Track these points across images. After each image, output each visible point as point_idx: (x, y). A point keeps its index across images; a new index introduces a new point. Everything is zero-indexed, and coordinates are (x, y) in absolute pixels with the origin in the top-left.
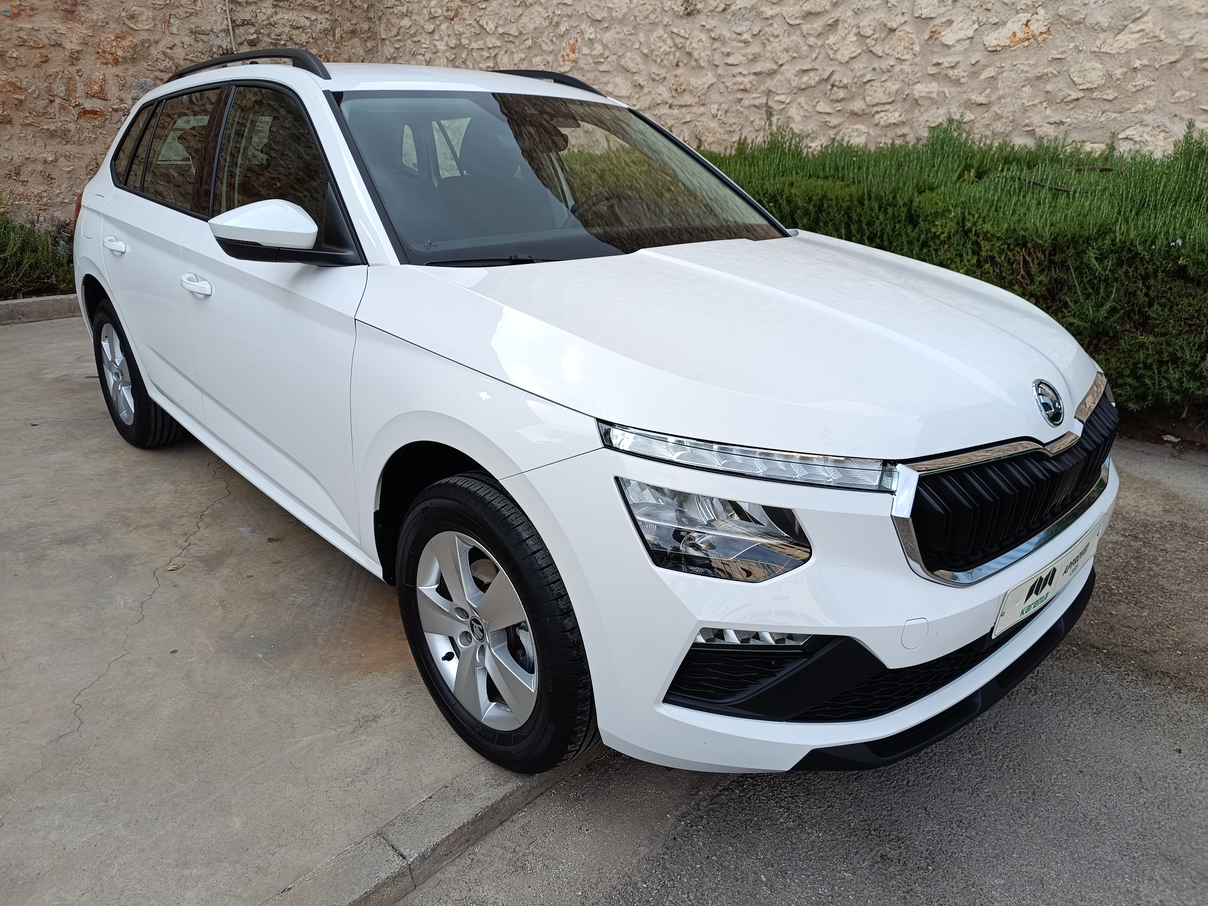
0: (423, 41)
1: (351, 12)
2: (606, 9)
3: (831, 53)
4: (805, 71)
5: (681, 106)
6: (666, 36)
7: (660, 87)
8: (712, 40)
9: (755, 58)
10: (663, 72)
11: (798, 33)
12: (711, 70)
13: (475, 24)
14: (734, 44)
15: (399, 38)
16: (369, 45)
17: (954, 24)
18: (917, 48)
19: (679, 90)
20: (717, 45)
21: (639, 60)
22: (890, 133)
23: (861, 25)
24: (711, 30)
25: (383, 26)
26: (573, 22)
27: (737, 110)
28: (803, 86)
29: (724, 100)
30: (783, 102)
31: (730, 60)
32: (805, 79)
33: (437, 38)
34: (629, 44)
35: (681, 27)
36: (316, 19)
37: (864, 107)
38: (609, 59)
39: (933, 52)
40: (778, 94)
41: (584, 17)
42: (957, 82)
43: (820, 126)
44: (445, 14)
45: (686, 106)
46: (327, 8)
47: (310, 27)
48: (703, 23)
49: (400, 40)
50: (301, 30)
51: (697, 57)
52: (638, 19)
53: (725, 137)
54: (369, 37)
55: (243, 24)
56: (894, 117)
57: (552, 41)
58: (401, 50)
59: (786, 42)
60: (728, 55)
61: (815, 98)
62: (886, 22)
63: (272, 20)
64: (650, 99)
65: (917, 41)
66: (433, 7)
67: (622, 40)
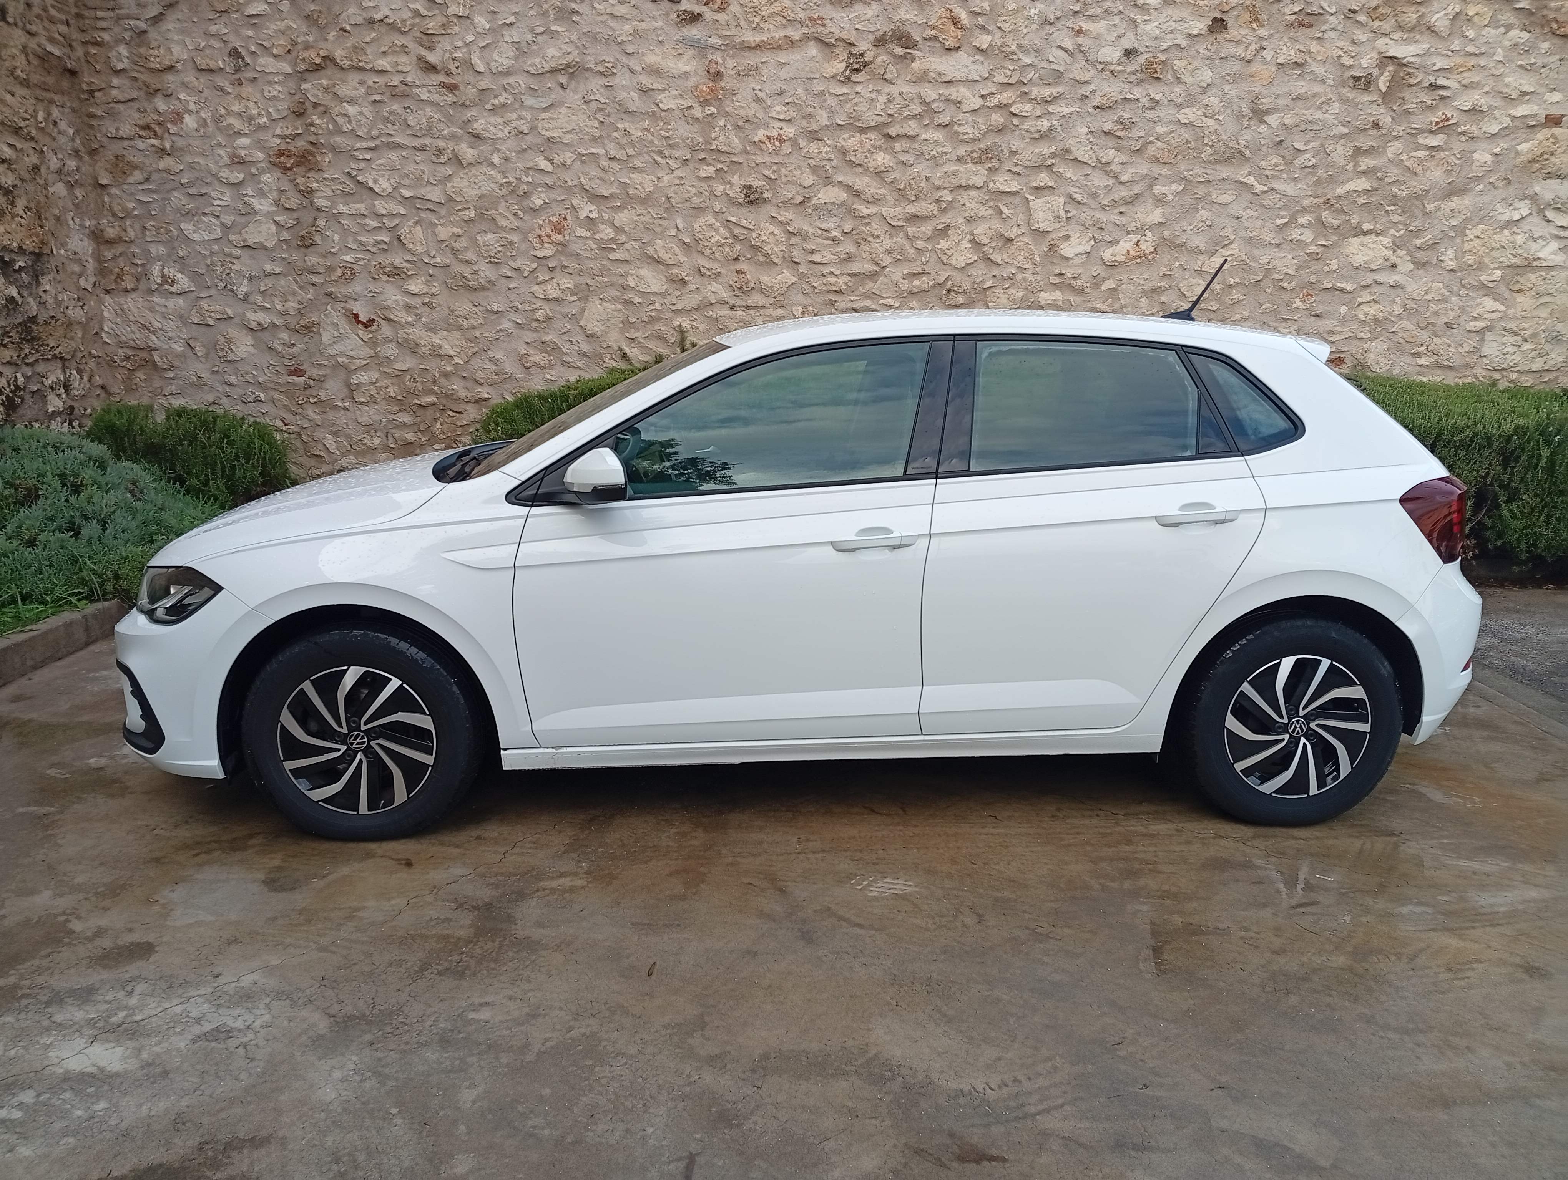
0: (215, 195)
2: (616, 184)
3: (944, 258)
4: (914, 274)
5: (748, 307)
6: (718, 224)
7: (715, 283)
8: (787, 235)
9: (849, 258)
10: (715, 266)
11: (903, 235)
12: (788, 267)
13: (344, 179)
14: (819, 240)
15: (145, 186)
17: (1071, 239)
18: (1037, 259)
19: (745, 289)
20: (796, 240)
21: (677, 250)
23: (975, 232)
24: (787, 223)
26: (554, 195)
28: (915, 290)
29: (809, 300)
30: (891, 306)
31: (817, 258)
32: (916, 283)
33: (251, 193)
34: (658, 230)
35: (744, 217)
38: (627, 246)
39: (1054, 263)
40: (882, 297)
41: (576, 190)
42: (1082, 292)
44: (272, 159)
45: (756, 306)
48: (773, 215)
49: (151, 191)
51: (770, 252)
52: (674, 202)
57: (515, 215)
59: (888, 243)
60: (812, 252)
62: (1002, 233)
64: (698, 297)
65: (1036, 252)
66: (244, 148)
67: (647, 224)
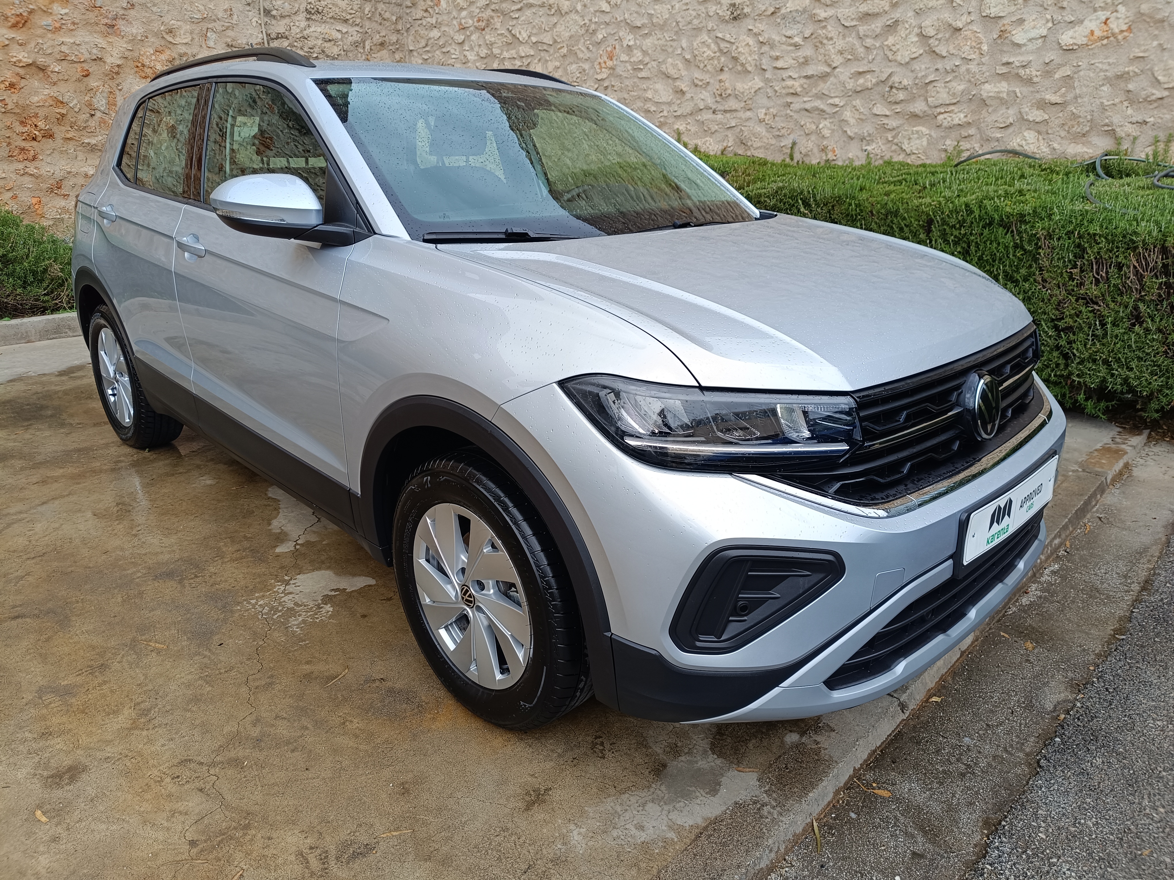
0: (452, 51)
1: (381, 24)
2: (646, 15)
3: (889, 54)
4: (860, 73)
5: (725, 111)
6: (710, 41)
7: (704, 92)
8: (760, 44)
9: (806, 62)
10: (707, 78)
11: (854, 35)
12: (759, 74)
13: (507, 33)
14: (784, 47)
15: (427, 49)
16: (397, 56)
17: (1026, 23)
18: (985, 48)
19: (724, 95)
20: (765, 48)
21: (680, 66)
22: (954, 134)
23: (923, 25)
24: (760, 34)
25: (411, 38)
26: (611, 30)
27: (786, 115)
28: (859, 89)
29: (772, 104)
30: (836, 106)
31: (780, 64)
32: (861, 81)
33: (467, 48)
34: (670, 50)
35: (727, 32)
36: (347, 32)
37: (926, 109)
38: (649, 66)
39: (1002, 51)
40: (832, 97)
41: (622, 24)
42: (1029, 81)
43: (877, 129)
44: (476, 24)
45: (730, 111)
46: (358, 21)
47: (341, 39)
48: (750, 27)
49: (428, 51)
50: (333, 43)
51: (744, 62)
52: (680, 24)
53: (773, 141)
54: (398, 49)
55: (277, 38)
56: (959, 117)
57: (588, 48)
58: (429, 61)
59: (840, 43)
60: (777, 58)
61: (871, 100)
62: (951, 22)
63: (305, 33)
64: (692, 104)
65: (984, 40)
66: (464, 18)
67: (663, 46)
